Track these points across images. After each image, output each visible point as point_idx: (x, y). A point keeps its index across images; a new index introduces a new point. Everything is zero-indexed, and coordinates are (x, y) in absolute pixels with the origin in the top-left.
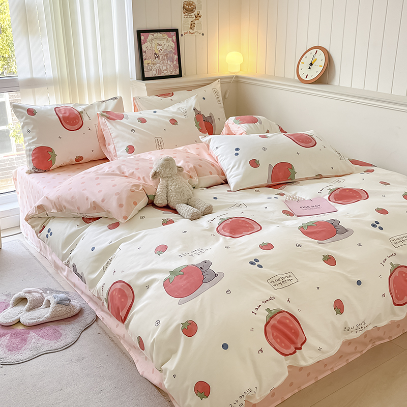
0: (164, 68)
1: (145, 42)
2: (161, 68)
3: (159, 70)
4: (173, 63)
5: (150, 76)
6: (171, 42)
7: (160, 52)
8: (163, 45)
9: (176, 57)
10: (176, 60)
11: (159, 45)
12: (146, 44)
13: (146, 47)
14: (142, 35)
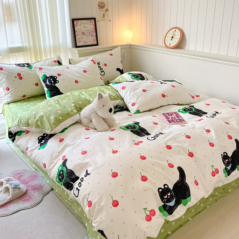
1: (77, 25)
2: (86, 40)
4: (93, 37)
5: (80, 45)
6: (91, 25)
7: (85, 31)
8: (87, 27)
9: (95, 34)
12: (77, 27)
13: (78, 29)
14: (75, 22)
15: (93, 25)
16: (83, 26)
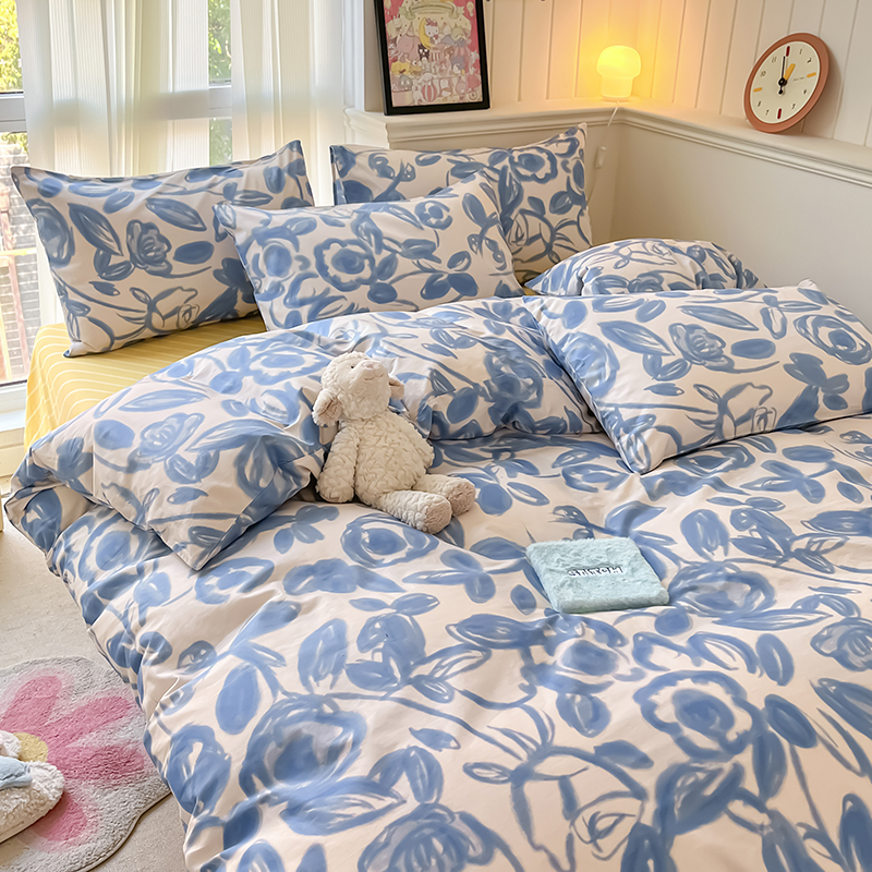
0: (445, 84)
1: (395, 14)
2: (436, 83)
3: (429, 89)
4: (467, 71)
5: (408, 103)
6: (462, 16)
7: (432, 42)
8: (440, 24)
9: (475, 56)
10: (474, 66)
11: (430, 23)
12: (396, 20)
13: (398, 29)
15: (466, 14)
16: (421, 17)
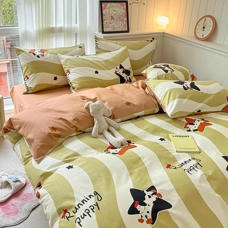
0: (118, 26)
1: (105, 8)
2: (115, 26)
4: (123, 23)
5: (108, 31)
6: (122, 9)
7: (115, 15)
8: (117, 11)
9: (126, 19)
10: (125, 21)
11: (114, 11)
12: (105, 10)
13: (106, 12)
14: (103, 4)
15: (124, 9)
16: (112, 9)
